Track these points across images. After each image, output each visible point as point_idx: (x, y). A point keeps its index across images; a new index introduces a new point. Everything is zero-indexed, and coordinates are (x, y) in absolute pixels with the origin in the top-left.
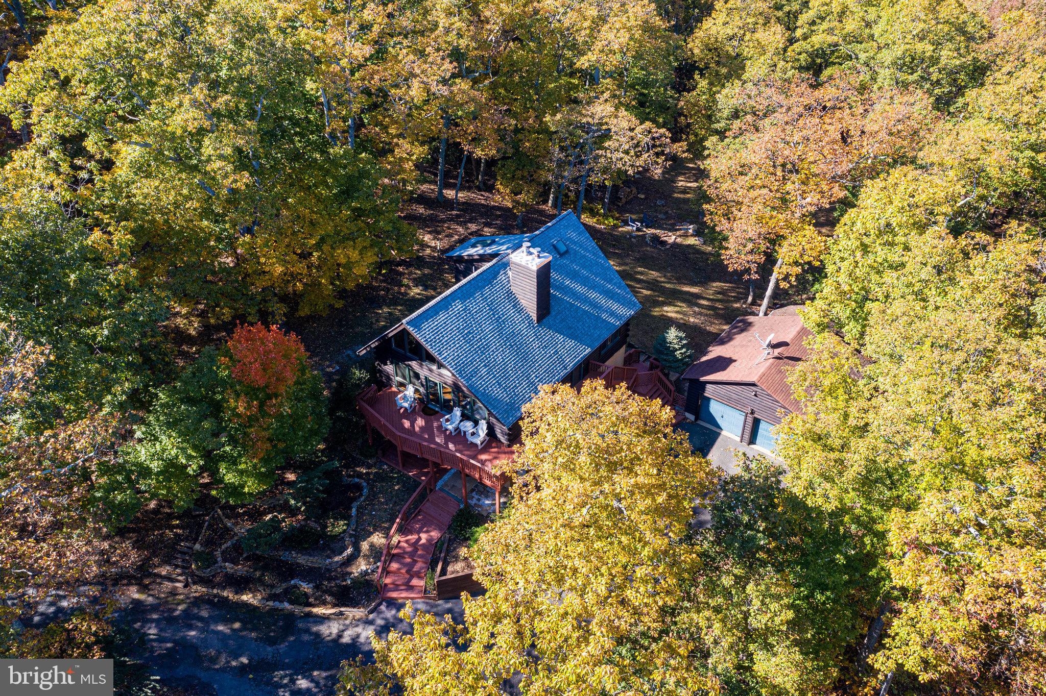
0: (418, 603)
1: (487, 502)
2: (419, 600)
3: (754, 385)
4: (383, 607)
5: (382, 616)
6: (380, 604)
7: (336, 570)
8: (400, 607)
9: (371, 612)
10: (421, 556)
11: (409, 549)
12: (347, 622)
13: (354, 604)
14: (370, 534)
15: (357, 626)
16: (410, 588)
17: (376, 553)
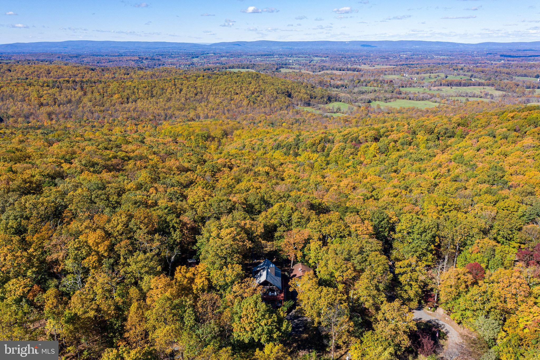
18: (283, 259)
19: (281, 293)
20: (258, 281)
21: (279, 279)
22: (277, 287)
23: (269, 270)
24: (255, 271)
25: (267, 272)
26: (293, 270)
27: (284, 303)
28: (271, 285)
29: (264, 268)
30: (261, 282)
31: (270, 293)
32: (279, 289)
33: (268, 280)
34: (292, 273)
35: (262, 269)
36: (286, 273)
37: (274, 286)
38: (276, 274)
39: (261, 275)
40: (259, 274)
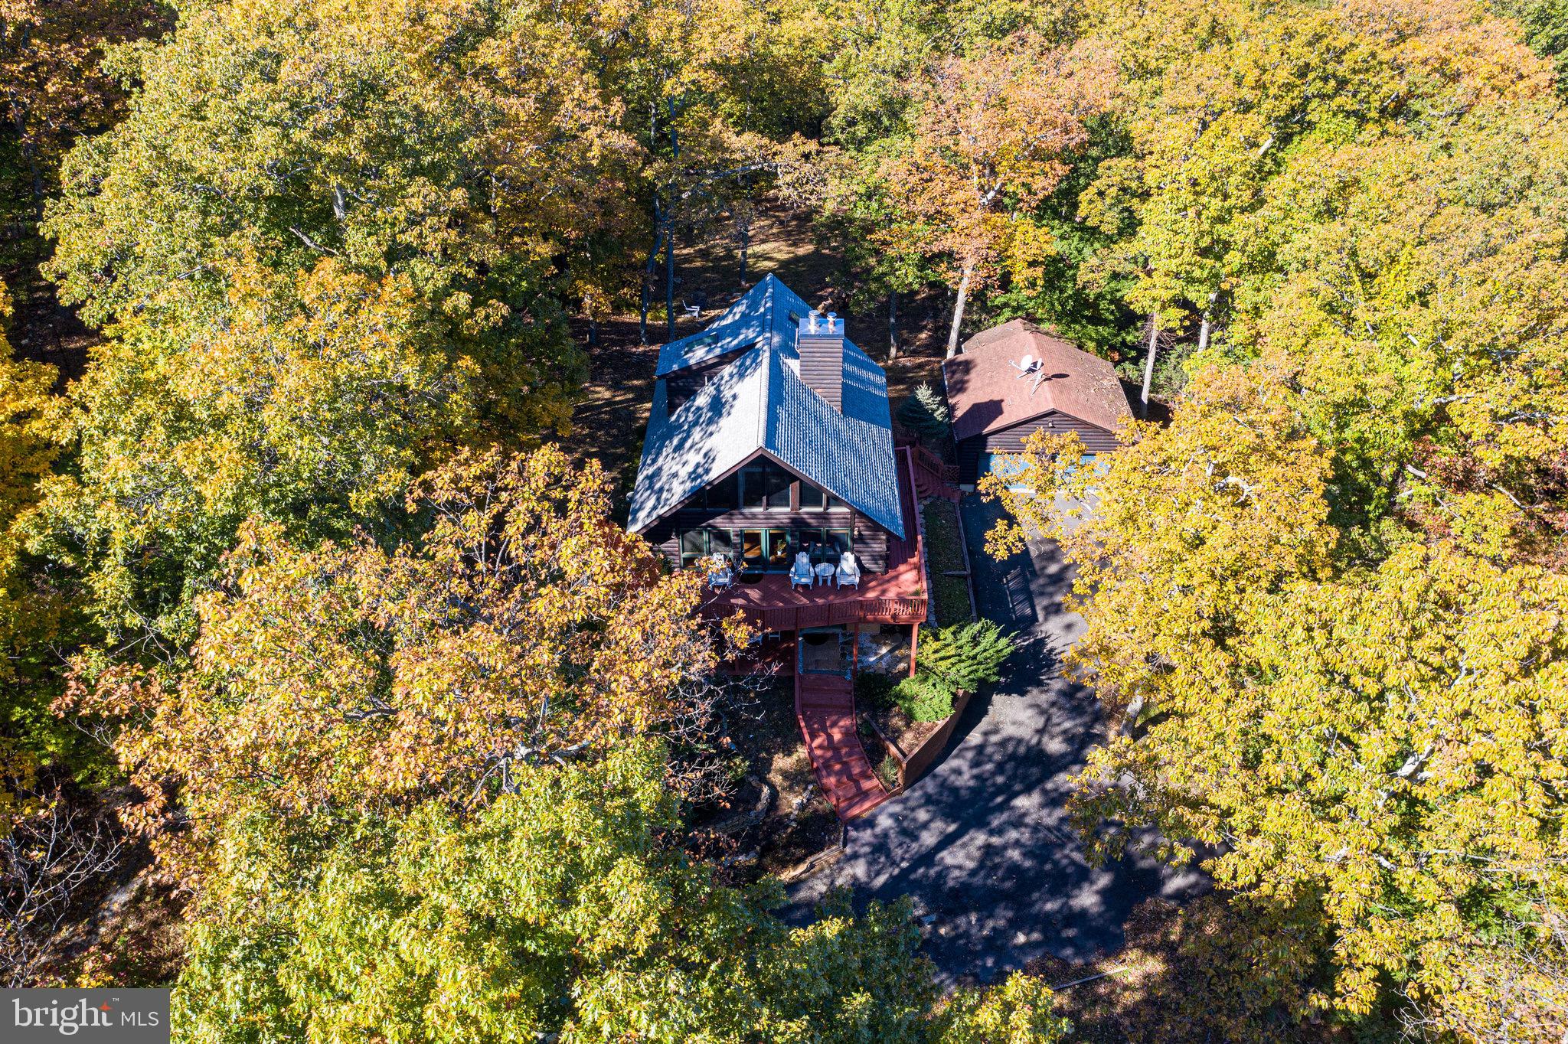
0: (886, 807)
1: (872, 659)
2: (884, 803)
3: (1053, 413)
4: (853, 834)
5: (859, 843)
6: (846, 832)
7: (765, 823)
8: (870, 823)
9: (845, 845)
10: (849, 754)
11: (829, 754)
12: (827, 871)
13: (819, 847)
14: (769, 762)
15: (842, 869)
16: (864, 795)
17: (795, 779)
18: (891, 293)
19: (892, 560)
20: (693, 458)
21: (877, 440)
22: (859, 513)
23: (794, 365)
24: (671, 378)
25: (777, 379)
26: (967, 366)
27: (925, 650)
28: (810, 494)
29: (749, 348)
30: (719, 469)
31: (803, 559)
32: (875, 527)
33: (783, 457)
34: (960, 387)
35: (725, 359)
36: (923, 394)
37: (834, 500)
38: (854, 403)
39: (718, 407)
40: (702, 400)
